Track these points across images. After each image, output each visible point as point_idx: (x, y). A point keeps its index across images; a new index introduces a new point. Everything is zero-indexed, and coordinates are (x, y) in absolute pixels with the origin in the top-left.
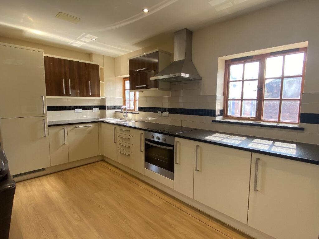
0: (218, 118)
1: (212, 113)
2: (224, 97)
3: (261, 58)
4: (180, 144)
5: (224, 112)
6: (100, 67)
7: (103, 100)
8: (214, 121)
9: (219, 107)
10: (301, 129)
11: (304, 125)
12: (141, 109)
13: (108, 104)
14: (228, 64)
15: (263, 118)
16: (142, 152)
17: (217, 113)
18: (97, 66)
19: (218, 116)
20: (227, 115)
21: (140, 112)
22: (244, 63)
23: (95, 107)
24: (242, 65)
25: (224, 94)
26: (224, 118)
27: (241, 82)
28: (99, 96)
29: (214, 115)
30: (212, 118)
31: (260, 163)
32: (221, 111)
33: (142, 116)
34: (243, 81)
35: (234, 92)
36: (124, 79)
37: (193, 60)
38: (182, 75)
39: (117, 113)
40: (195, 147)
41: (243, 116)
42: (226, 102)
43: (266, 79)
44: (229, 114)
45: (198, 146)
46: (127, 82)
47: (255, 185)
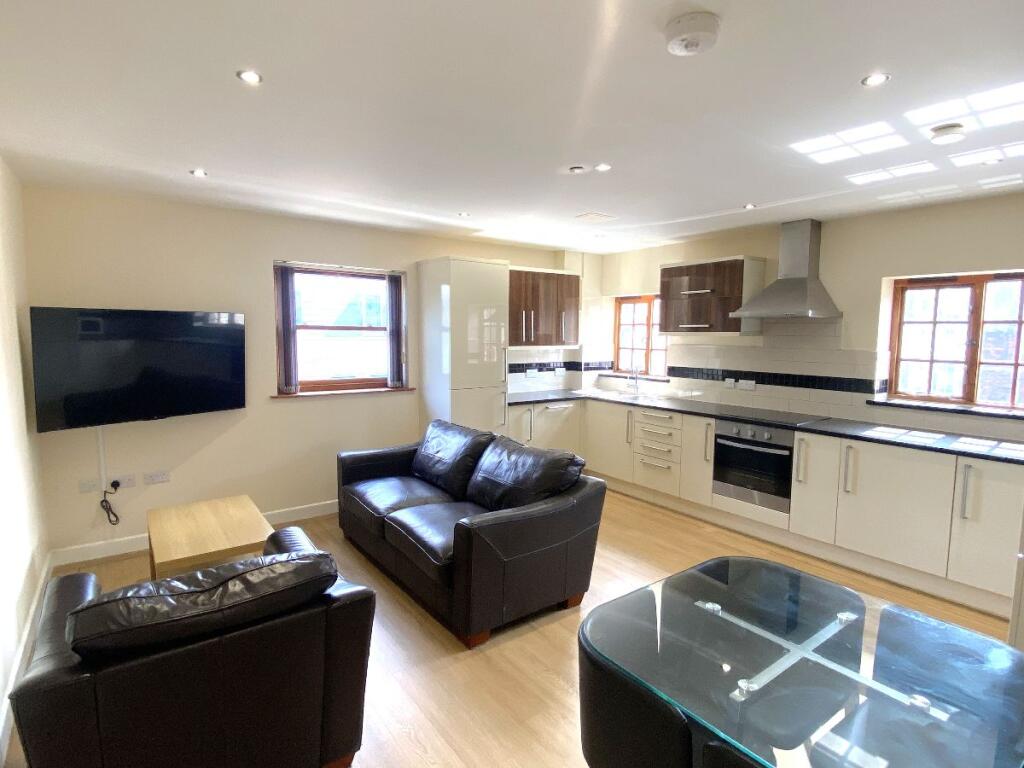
0: (880, 397)
1: (865, 386)
2: (892, 355)
3: (976, 284)
4: (808, 445)
5: (890, 386)
6: (583, 280)
7: (578, 352)
8: (871, 403)
9: (881, 374)
12: (673, 371)
13: (584, 360)
14: (900, 288)
16: (707, 460)
17: (877, 386)
18: (576, 279)
19: (881, 391)
20: (896, 393)
21: (673, 379)
22: (938, 288)
23: (558, 365)
24: (933, 291)
25: (891, 348)
26: (890, 396)
27: (931, 325)
28: (559, 341)
29: (872, 391)
30: (868, 397)
31: (972, 473)
32: (884, 382)
33: (679, 388)
34: (935, 323)
35: (914, 341)
36: (620, 301)
37: (821, 277)
38: (810, 313)
39: (603, 378)
40: (844, 450)
41: (934, 393)
42: (895, 364)
43: (984, 322)
44: (901, 389)
45: (850, 447)
46: (626, 307)
47: (963, 509)
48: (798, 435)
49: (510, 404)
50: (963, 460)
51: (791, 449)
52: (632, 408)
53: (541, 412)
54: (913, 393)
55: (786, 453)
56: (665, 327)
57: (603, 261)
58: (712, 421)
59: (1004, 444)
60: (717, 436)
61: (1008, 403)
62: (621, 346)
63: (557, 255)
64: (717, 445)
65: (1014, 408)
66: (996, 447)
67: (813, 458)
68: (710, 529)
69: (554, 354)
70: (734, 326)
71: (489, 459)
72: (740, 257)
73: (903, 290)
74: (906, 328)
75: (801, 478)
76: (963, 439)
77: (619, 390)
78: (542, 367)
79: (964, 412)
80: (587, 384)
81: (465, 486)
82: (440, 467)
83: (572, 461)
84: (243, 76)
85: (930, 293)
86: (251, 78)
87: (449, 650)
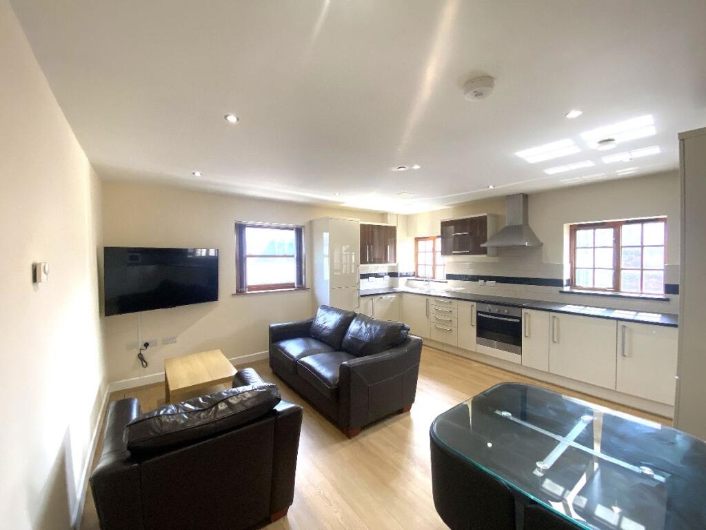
0: (567, 289)
1: (559, 283)
2: (571, 265)
3: (616, 226)
4: (530, 316)
5: (571, 282)
6: (398, 229)
7: (396, 267)
8: (562, 292)
9: (566, 276)
10: (667, 300)
11: (669, 296)
12: (450, 277)
13: (400, 271)
14: (573, 230)
15: (622, 289)
16: (473, 326)
17: (565, 283)
18: (394, 229)
19: (567, 285)
20: (575, 286)
21: (449, 281)
22: (595, 229)
23: (385, 274)
24: (592, 230)
25: (571, 262)
26: (571, 288)
27: (592, 249)
28: (386, 261)
29: (562, 286)
30: (560, 288)
31: (627, 330)
32: (568, 281)
33: (453, 286)
34: (594, 248)
35: (583, 258)
36: (417, 239)
37: (530, 224)
38: (526, 244)
39: (410, 281)
40: (551, 318)
41: (597, 286)
42: (573, 270)
43: (622, 247)
44: (577, 284)
45: (554, 317)
46: (420, 243)
47: (623, 350)
48: (524, 311)
49: (362, 296)
50: (621, 323)
51: (520, 319)
52: (428, 297)
53: (378, 300)
54: (585, 286)
55: (518, 321)
56: (445, 252)
57: (408, 219)
58: (475, 304)
59: (640, 314)
60: (478, 312)
61: (639, 291)
62: (419, 263)
63: (384, 215)
64: (478, 317)
65: (642, 293)
66: (636, 315)
67: (534, 323)
68: (476, 365)
69: (382, 268)
70: (484, 251)
71: (354, 327)
72: (485, 214)
73: (575, 230)
74: (578, 251)
75: (527, 335)
76: (616, 311)
77: (419, 287)
78: (376, 276)
79: (615, 297)
80: (402, 285)
81: (341, 342)
82: (326, 332)
83: (403, 327)
84: (228, 118)
85: (590, 232)
86: (232, 119)
87: (337, 441)
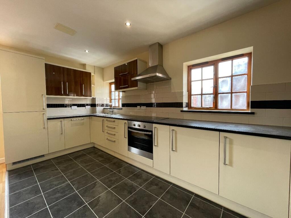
0: (185, 109)
1: (180, 105)
2: (188, 94)
3: (215, 63)
5: (189, 105)
6: (92, 74)
7: (94, 99)
8: (182, 111)
9: (185, 100)
10: (253, 113)
11: (254, 110)
12: (124, 105)
13: (98, 103)
14: (189, 69)
15: (219, 108)
16: (126, 138)
17: (184, 106)
18: (90, 74)
19: (186, 107)
20: (191, 107)
21: (123, 108)
22: (202, 67)
23: (87, 105)
25: (188, 91)
26: (188, 109)
27: (201, 81)
29: (182, 107)
30: (181, 109)
31: (228, 140)
32: (186, 104)
35: (196, 89)
36: (111, 84)
37: (163, 66)
38: (157, 74)
40: (171, 131)
41: (203, 106)
42: (190, 95)
43: (219, 78)
45: (173, 130)
47: (224, 160)
48: (154, 125)
51: (152, 132)
53: (68, 122)
54: (196, 107)
55: (150, 133)
58: (126, 121)
60: (129, 128)
61: (230, 107)
62: (112, 99)
64: (128, 131)
65: (232, 109)
72: (136, 59)
73: (191, 69)
74: (192, 83)
78: (79, 106)
80: (98, 111)
